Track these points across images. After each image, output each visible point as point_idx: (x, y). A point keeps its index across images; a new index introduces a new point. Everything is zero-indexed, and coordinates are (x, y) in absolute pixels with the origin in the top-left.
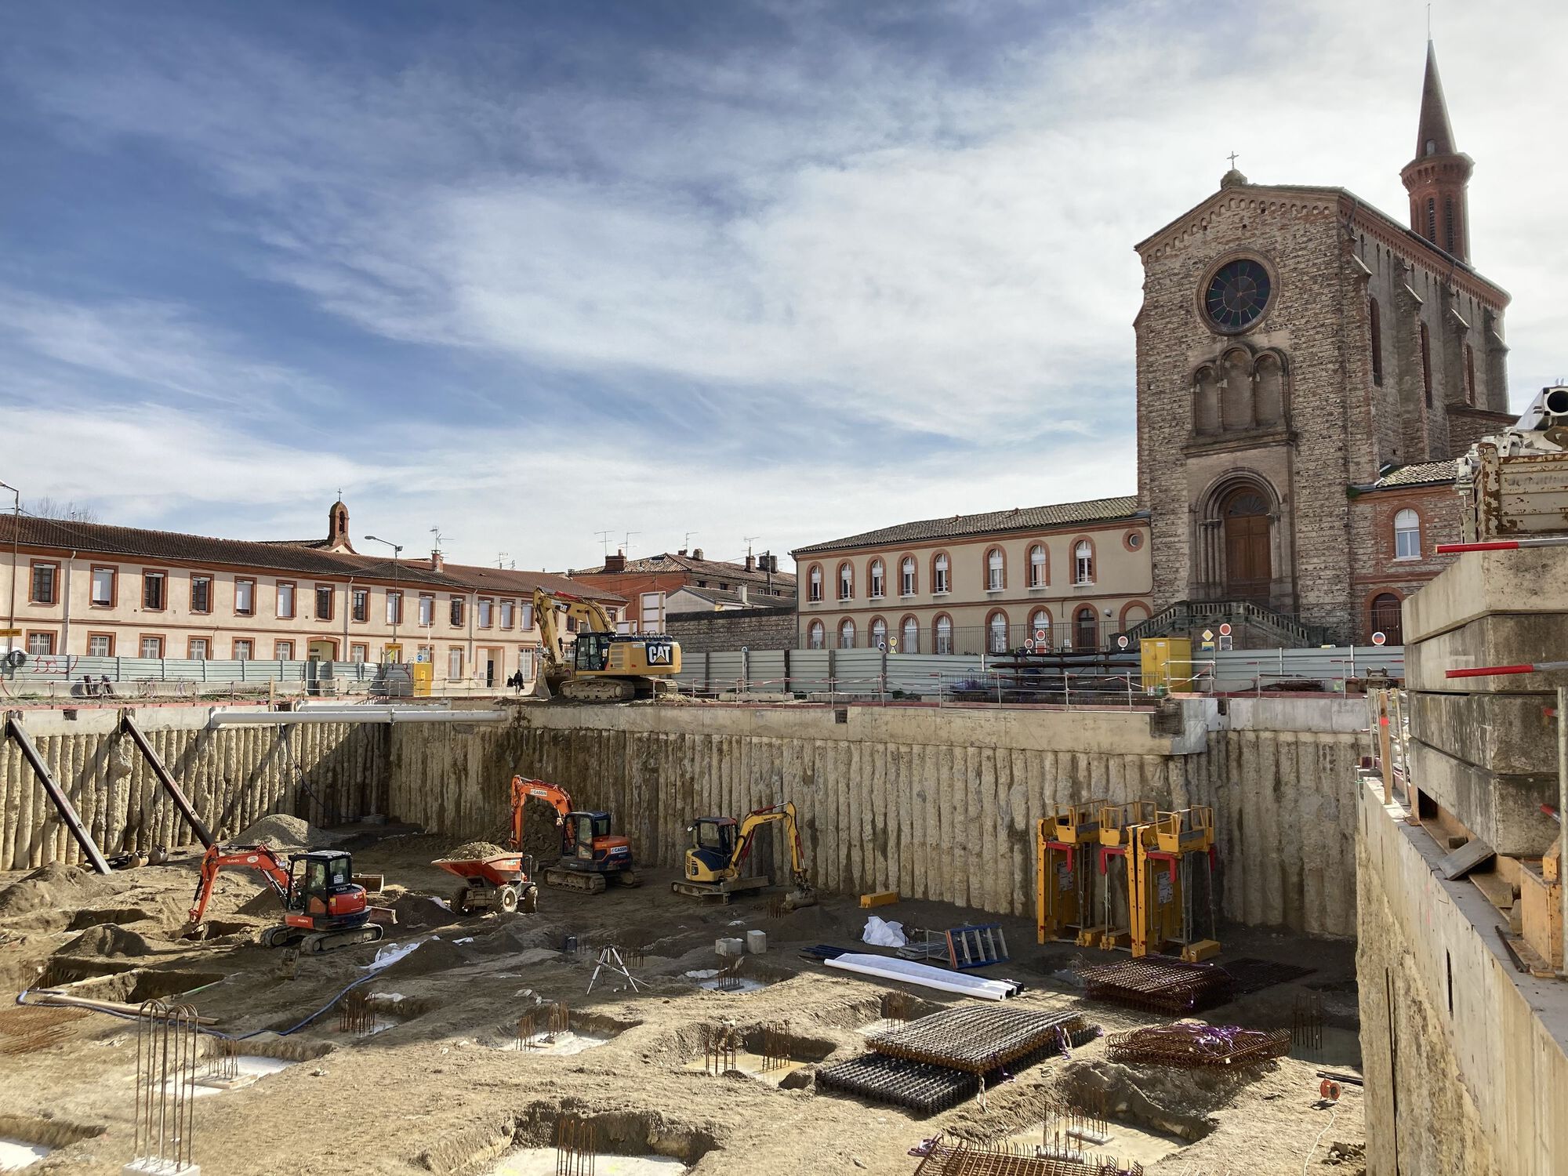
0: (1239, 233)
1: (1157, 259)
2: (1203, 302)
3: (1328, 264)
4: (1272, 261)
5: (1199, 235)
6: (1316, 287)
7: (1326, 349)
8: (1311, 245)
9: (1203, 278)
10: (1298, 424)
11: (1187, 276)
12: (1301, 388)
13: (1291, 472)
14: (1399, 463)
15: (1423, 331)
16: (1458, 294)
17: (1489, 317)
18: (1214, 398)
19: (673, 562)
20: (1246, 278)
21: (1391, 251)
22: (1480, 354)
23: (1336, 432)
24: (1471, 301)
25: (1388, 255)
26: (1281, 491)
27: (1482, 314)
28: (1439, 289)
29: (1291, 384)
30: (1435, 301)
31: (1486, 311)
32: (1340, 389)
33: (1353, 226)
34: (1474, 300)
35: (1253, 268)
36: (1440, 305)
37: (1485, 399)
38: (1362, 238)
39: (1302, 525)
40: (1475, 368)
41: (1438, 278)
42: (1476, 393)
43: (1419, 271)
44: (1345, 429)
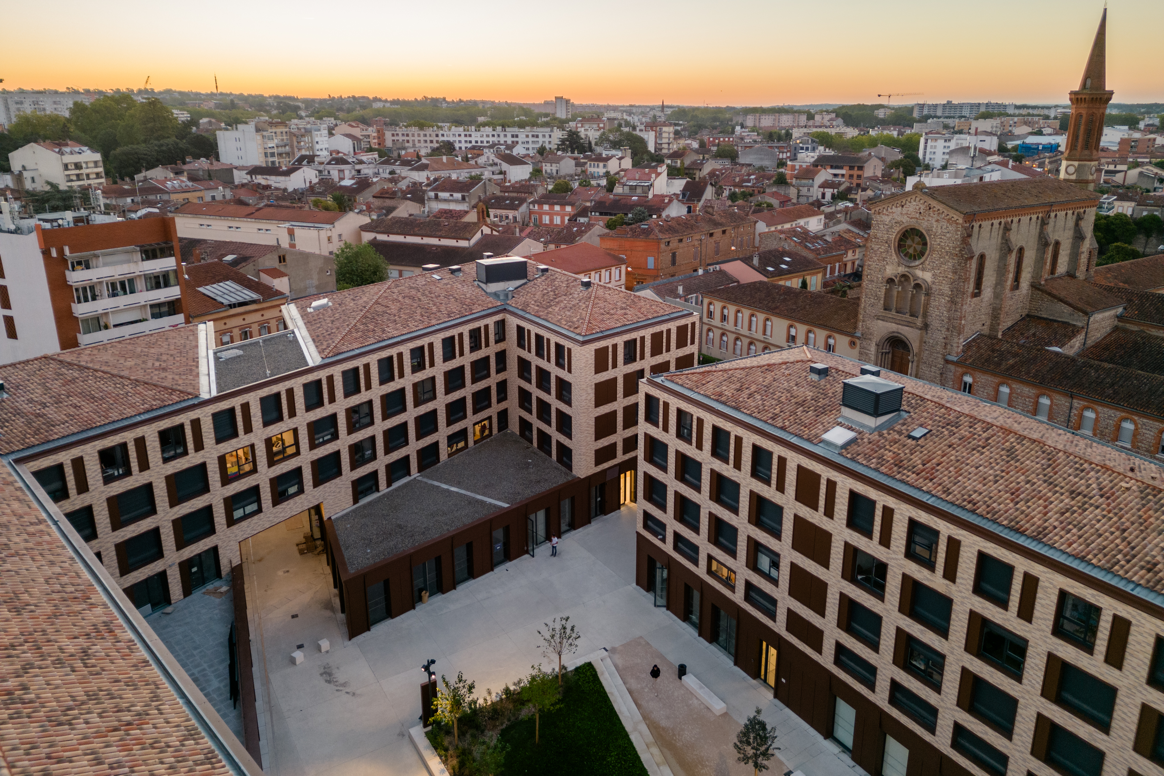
0: (918, 215)
1: (879, 213)
2: (897, 244)
3: (955, 248)
4: (930, 236)
5: (900, 209)
6: (947, 257)
7: (946, 289)
8: (948, 235)
9: (898, 232)
10: (929, 320)
11: (891, 227)
12: (933, 303)
13: (922, 342)
14: (986, 330)
15: (1021, 250)
16: (1056, 216)
17: (1079, 218)
18: (895, 293)
19: (652, 230)
20: (917, 239)
21: (1003, 221)
22: (1068, 241)
23: (944, 330)
24: (1066, 214)
25: (1000, 223)
26: (916, 350)
27: (1075, 217)
28: (1039, 221)
29: (928, 300)
30: (1034, 230)
31: (1078, 214)
32: (949, 311)
33: (974, 224)
34: (1070, 212)
35: (921, 235)
36: (1038, 230)
37: (1066, 264)
38: (980, 226)
39: (923, 367)
40: (1061, 251)
41: (1040, 215)
42: (1059, 264)
43: (1025, 219)
44: (948, 329)
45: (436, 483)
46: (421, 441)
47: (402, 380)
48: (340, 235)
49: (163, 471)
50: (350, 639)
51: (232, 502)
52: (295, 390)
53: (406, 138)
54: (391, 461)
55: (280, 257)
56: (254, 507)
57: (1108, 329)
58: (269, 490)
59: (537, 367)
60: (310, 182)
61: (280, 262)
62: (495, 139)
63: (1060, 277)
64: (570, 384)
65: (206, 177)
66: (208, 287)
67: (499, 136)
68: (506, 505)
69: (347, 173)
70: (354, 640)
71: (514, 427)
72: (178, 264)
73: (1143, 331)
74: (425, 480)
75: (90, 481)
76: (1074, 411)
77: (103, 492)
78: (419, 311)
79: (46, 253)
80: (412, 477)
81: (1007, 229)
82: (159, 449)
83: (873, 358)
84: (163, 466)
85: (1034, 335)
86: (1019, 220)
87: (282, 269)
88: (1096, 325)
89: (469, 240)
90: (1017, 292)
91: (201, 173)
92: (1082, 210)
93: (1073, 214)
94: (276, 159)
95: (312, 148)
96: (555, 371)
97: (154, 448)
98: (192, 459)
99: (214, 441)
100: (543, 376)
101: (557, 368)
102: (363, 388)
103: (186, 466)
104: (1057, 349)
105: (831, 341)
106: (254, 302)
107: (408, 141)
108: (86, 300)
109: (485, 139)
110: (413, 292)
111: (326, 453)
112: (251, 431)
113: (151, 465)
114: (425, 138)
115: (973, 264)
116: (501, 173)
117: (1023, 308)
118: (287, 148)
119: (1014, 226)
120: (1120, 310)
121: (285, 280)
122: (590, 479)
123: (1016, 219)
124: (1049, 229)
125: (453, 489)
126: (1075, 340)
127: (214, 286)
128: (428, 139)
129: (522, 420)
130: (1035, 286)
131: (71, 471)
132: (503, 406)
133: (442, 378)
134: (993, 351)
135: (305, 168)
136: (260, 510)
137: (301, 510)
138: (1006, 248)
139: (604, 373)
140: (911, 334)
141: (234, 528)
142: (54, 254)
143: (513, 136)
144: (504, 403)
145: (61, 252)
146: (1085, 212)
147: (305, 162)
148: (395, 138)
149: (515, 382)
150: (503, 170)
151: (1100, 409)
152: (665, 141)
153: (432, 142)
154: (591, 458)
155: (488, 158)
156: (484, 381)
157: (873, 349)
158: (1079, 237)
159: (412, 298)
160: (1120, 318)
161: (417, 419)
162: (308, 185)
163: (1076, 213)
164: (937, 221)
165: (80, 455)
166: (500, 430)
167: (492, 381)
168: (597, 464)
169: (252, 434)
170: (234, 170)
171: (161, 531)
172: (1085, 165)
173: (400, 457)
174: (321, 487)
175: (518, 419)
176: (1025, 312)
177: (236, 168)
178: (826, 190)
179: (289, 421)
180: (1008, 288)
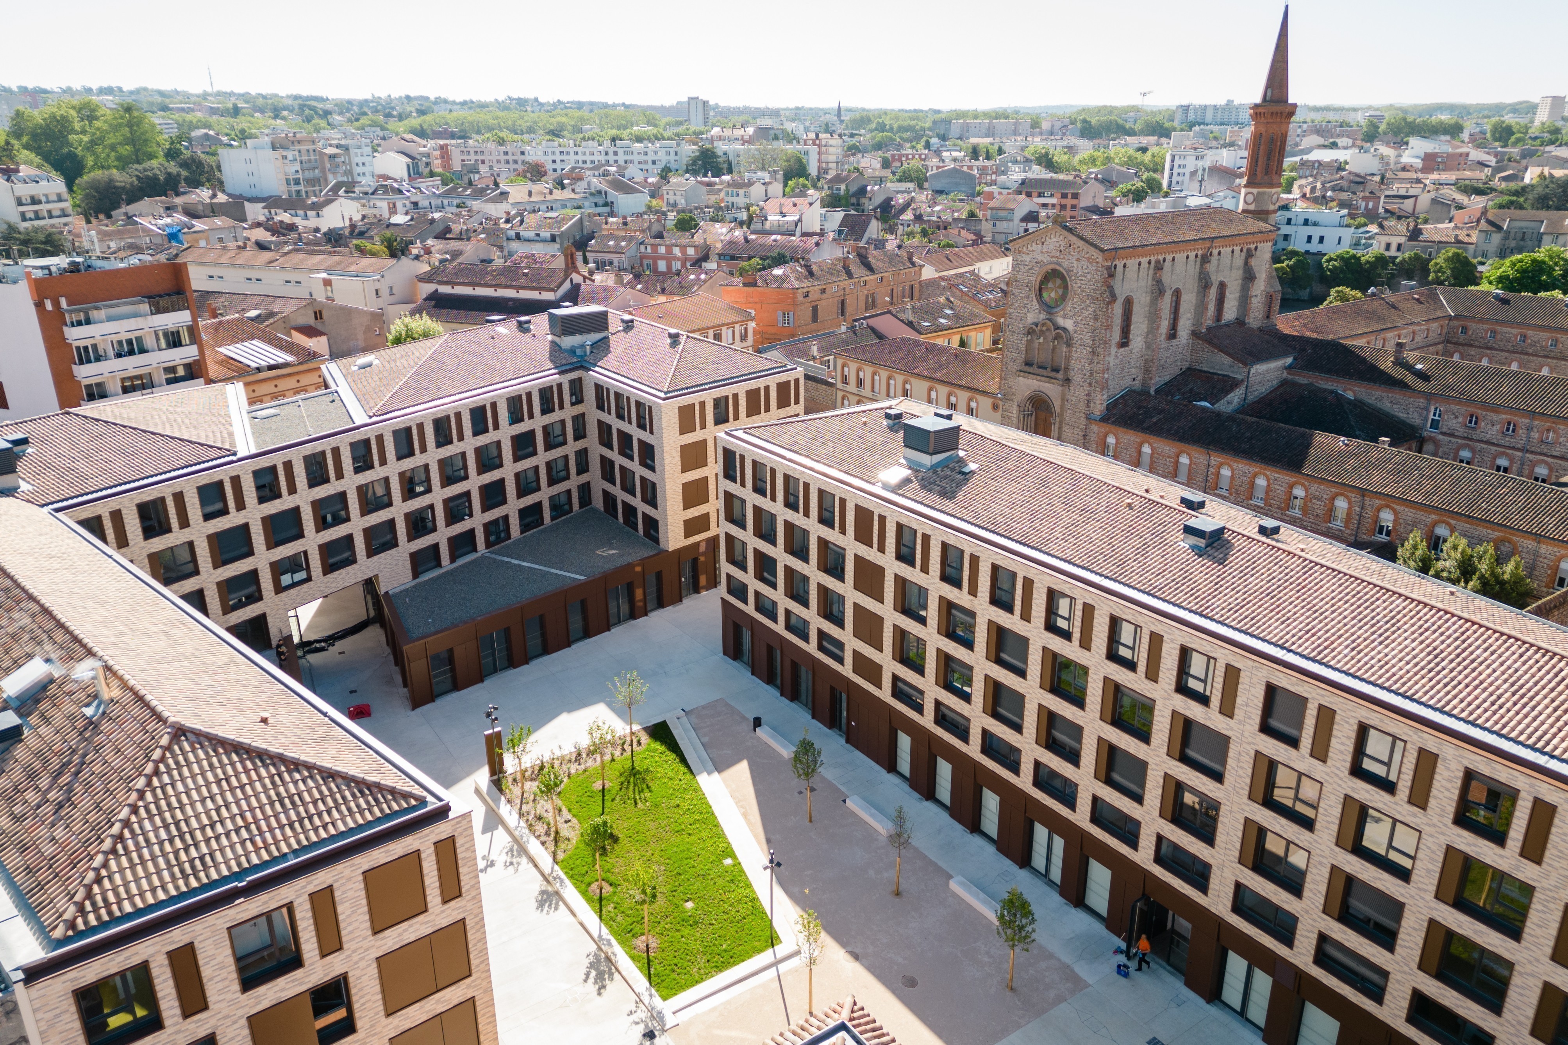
0: (1058, 254)
1: (1019, 252)
2: (1037, 288)
3: (1095, 290)
4: (1070, 277)
5: (1040, 246)
6: (1088, 302)
7: (1087, 339)
8: (1089, 276)
9: (1039, 274)
10: (1071, 374)
11: (1032, 268)
12: (1075, 355)
13: (1064, 400)
14: (1137, 385)
15: (1177, 293)
16: (1219, 253)
17: (1249, 254)
18: (1036, 345)
19: (788, 277)
20: (1058, 282)
21: (1153, 259)
22: (1236, 282)
23: (1086, 385)
24: (1233, 252)
25: (1149, 263)
26: (1058, 410)
27: (1244, 254)
28: (1199, 259)
29: (1070, 352)
30: (1193, 269)
31: (1249, 250)
32: (1091, 362)
33: (1117, 262)
34: (1237, 249)
35: (1063, 278)
36: (1198, 270)
37: (1235, 309)
38: (1125, 266)
39: (1066, 428)
40: (1227, 294)
41: (1200, 253)
42: (1225, 310)
43: (1180, 257)
44: (1090, 384)
45: (506, 559)
46: (487, 513)
47: (461, 443)
48: (391, 288)
49: (204, 530)
50: (413, 709)
51: (278, 569)
52: (341, 449)
53: (480, 157)
54: (454, 534)
55: (315, 313)
56: (303, 575)
57: (1275, 382)
58: (318, 557)
59: (619, 431)
60: (351, 219)
61: (316, 318)
62: (603, 158)
63: (1227, 325)
64: (652, 447)
65: (207, 212)
66: (230, 347)
67: (607, 154)
68: (583, 578)
69: (399, 205)
70: (418, 710)
71: (598, 502)
72: (194, 320)
73: (1311, 384)
74: (494, 556)
75: (130, 536)
76: (1211, 470)
77: (143, 548)
78: (480, 367)
79: (39, 305)
80: (479, 554)
81: (1159, 267)
82: (198, 506)
83: (1015, 420)
84: (203, 524)
85: (1191, 390)
86: (1173, 259)
87: (320, 327)
88: (1259, 378)
89: (555, 291)
90: (1174, 342)
91: (201, 208)
92: (1253, 246)
93: (1242, 250)
94: (302, 187)
95: (349, 172)
96: (637, 434)
97: (193, 504)
98: (233, 519)
99: (256, 501)
100: (625, 439)
101: (639, 430)
102: (417, 451)
103: (228, 526)
104: (1206, 404)
105: (953, 399)
106: (286, 365)
107: (483, 162)
108: (89, 361)
109: (588, 158)
110: (474, 347)
111: (379, 521)
112: (296, 492)
113: (191, 522)
114: (506, 157)
115: (1118, 309)
116: (606, 204)
117: (1183, 360)
118: (317, 171)
119: (1168, 264)
120: (1289, 360)
121: (323, 339)
122: (679, 552)
123: (1169, 258)
124: (1211, 267)
125: (525, 564)
126: (1232, 394)
127: (238, 345)
128: (510, 158)
129: (606, 494)
130: (1195, 334)
131: (110, 524)
132: (584, 478)
133: (509, 443)
134: (1139, 408)
135: (342, 200)
136: (309, 579)
137: (354, 581)
138: (1159, 289)
139: (691, 434)
140: (1051, 389)
141: (283, 595)
142: (49, 306)
143: (626, 153)
144: (585, 475)
145: (56, 304)
146: (1256, 248)
147: (341, 192)
148: (465, 157)
149: (596, 450)
150: (609, 200)
151: (1235, 465)
152: (833, 158)
153: (515, 162)
154: (680, 530)
155: (589, 183)
156: (560, 449)
157: (1015, 410)
158: (1249, 276)
159: (474, 354)
160: (1289, 368)
161: (481, 488)
162: (347, 223)
163: (1245, 250)
164: (1078, 260)
165: (118, 507)
166: (582, 505)
167: (571, 448)
168: (687, 536)
169: (296, 496)
170: (246, 204)
171: (206, 593)
172: (1264, 193)
173: (464, 530)
174: (376, 558)
175: (601, 493)
176: (1186, 364)
177: (250, 200)
178: (1030, 225)
179: (337, 483)
180: (1163, 337)
